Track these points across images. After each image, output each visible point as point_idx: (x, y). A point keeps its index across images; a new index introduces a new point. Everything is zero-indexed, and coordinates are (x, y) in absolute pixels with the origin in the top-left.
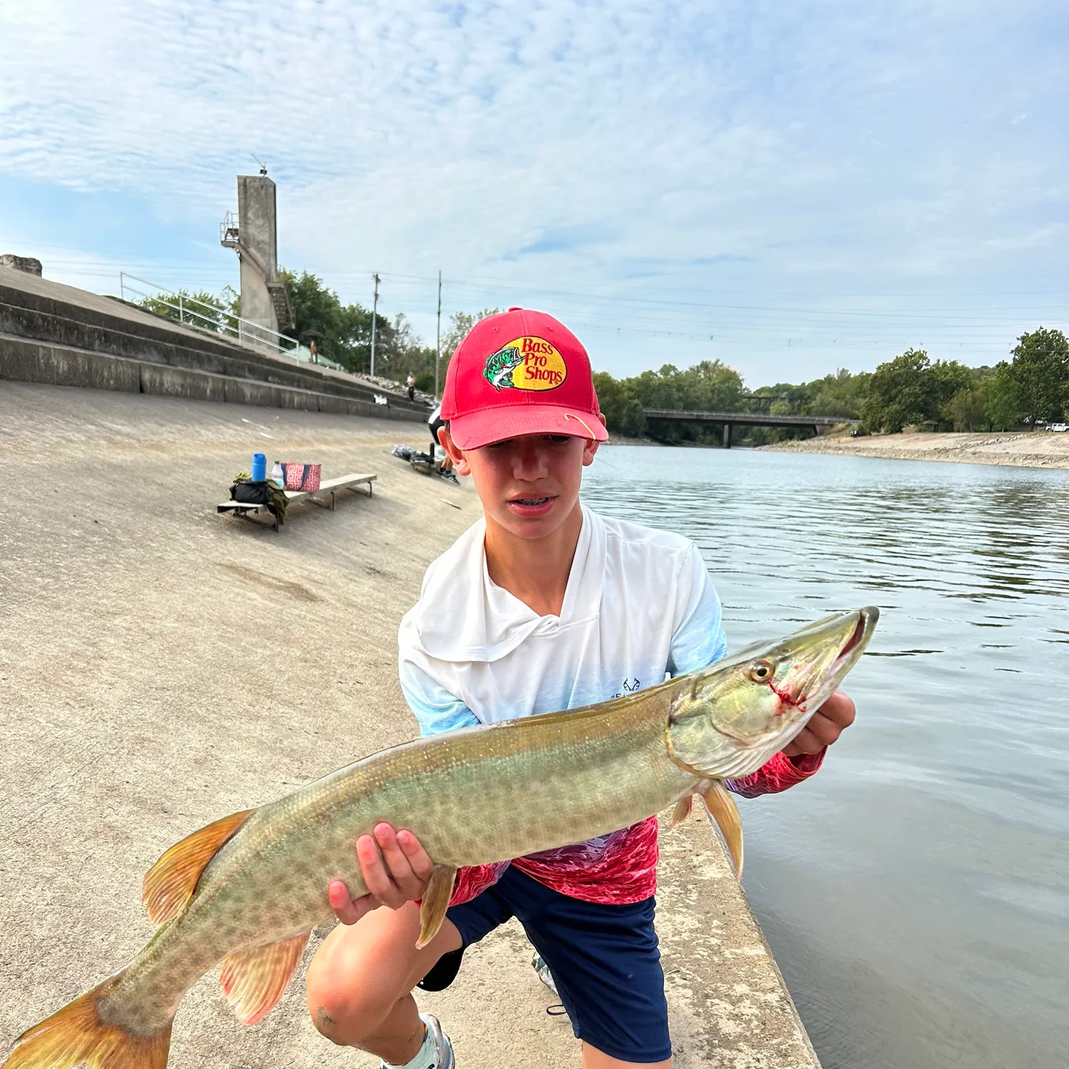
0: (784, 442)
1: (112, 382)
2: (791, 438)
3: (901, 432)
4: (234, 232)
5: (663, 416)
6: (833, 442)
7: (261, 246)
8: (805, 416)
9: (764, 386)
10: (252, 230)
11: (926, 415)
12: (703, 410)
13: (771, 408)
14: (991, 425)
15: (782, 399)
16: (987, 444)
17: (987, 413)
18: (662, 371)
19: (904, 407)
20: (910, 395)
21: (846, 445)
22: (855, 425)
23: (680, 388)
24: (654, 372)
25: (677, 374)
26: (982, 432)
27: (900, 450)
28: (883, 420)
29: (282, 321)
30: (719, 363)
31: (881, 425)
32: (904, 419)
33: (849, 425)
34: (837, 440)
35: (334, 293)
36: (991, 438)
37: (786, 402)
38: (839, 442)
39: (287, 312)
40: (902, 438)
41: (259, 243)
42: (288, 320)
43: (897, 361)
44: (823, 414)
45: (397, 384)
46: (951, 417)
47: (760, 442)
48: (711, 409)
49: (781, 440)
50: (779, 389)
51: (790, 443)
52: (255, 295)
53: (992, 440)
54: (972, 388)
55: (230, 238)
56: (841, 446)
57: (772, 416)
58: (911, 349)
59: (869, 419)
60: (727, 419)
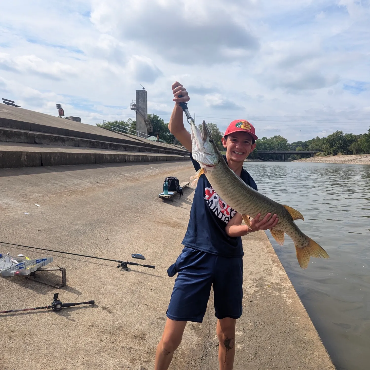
0: (301, 159)
1: (119, 160)
2: (303, 158)
3: (337, 155)
4: (134, 105)
5: (264, 152)
6: (316, 159)
7: (143, 109)
8: (307, 151)
9: (294, 142)
10: (140, 105)
11: (344, 150)
12: (276, 150)
13: (297, 149)
14: (364, 152)
15: (300, 146)
16: (363, 158)
17: (362, 149)
18: (262, 139)
19: (337, 148)
20: (339, 144)
21: (320, 159)
22: (323, 153)
23: (268, 144)
24: (260, 139)
25: (267, 140)
26: (362, 154)
27: (337, 160)
28: (331, 151)
29: (148, 130)
30: (280, 136)
31: (331, 153)
32: (337, 151)
33: (321, 153)
34: (317, 158)
35: (162, 120)
36: (365, 156)
37: (301, 147)
38: (318, 158)
39: (150, 128)
40: (337, 157)
41: (142, 108)
42: (151, 130)
43: (334, 134)
44: (312, 150)
45: (183, 147)
46: (351, 150)
47: (294, 159)
48: (278, 150)
49: (300, 158)
50: (299, 143)
51: (303, 159)
52: (140, 123)
53: (365, 157)
54: (357, 142)
55: (133, 107)
56: (319, 160)
57: (297, 151)
58: (338, 131)
59: (327, 151)
60: (283, 153)
